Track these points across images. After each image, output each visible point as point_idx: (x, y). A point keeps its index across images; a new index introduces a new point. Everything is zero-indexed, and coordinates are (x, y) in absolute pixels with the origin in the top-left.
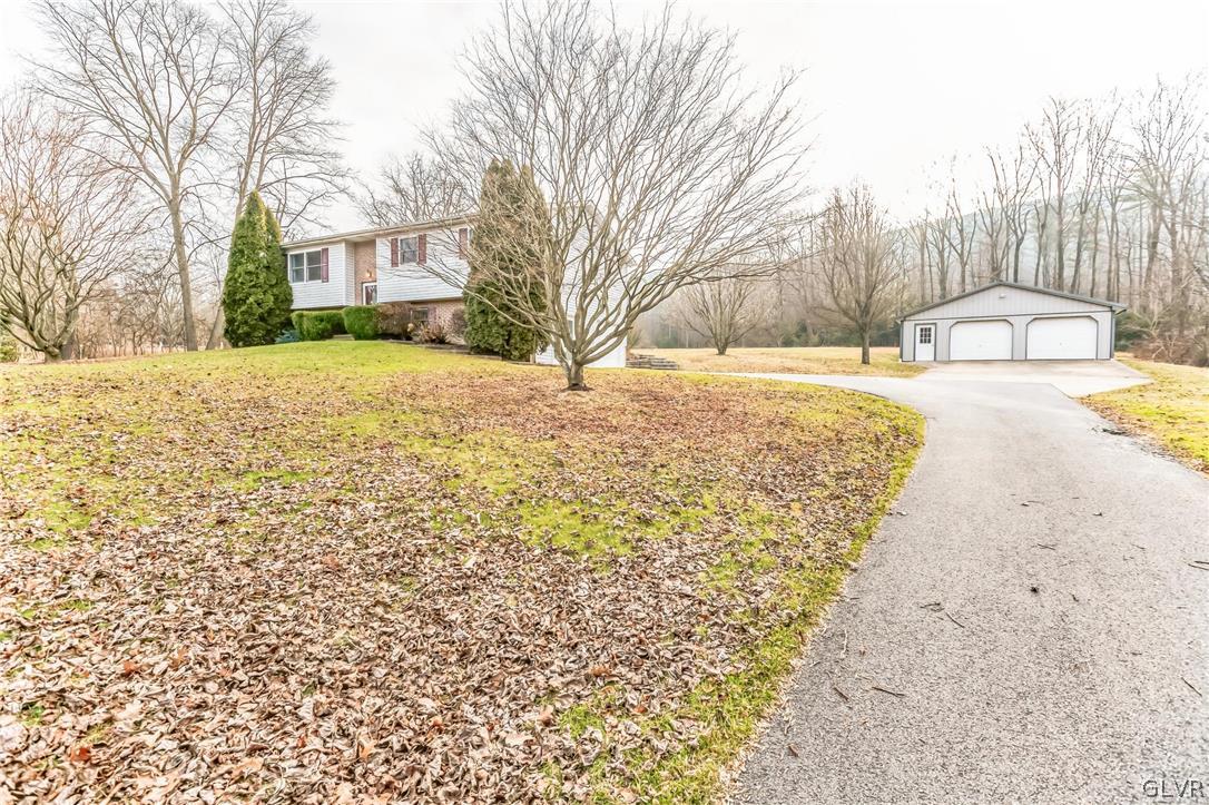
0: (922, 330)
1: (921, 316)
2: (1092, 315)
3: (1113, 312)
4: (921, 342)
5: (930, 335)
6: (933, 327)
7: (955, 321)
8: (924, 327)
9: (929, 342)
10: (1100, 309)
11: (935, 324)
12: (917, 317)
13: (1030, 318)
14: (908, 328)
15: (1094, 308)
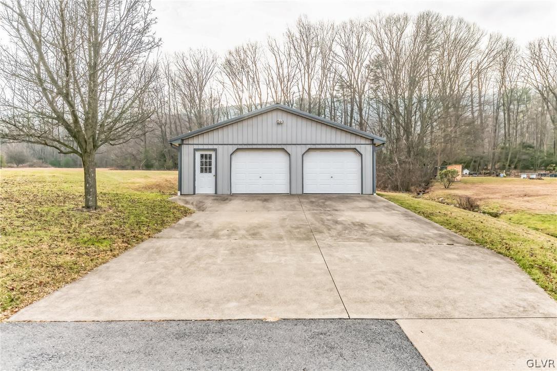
0: (202, 156)
1: (200, 140)
2: (358, 147)
3: (374, 144)
4: (202, 171)
5: (210, 164)
6: (213, 154)
7: (235, 147)
8: (204, 153)
9: (210, 172)
10: (363, 141)
11: (215, 150)
12: (195, 141)
13: (305, 148)
14: (187, 152)
15: (359, 141)
